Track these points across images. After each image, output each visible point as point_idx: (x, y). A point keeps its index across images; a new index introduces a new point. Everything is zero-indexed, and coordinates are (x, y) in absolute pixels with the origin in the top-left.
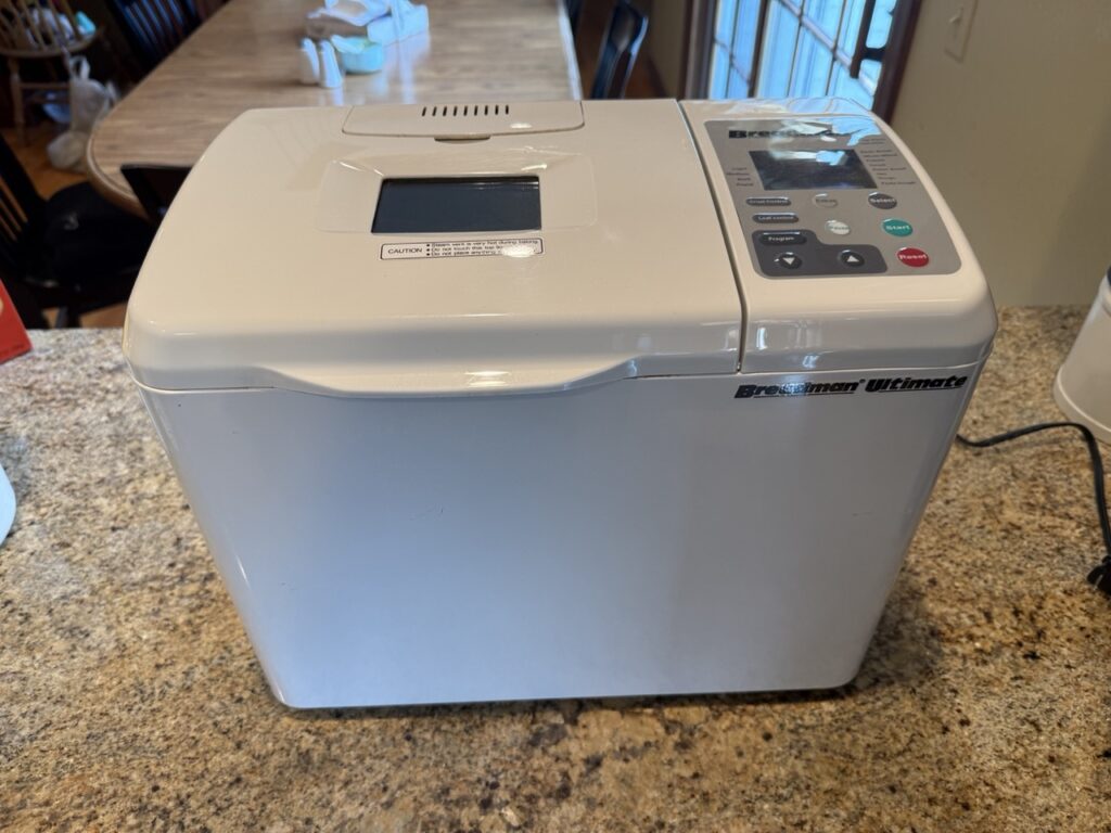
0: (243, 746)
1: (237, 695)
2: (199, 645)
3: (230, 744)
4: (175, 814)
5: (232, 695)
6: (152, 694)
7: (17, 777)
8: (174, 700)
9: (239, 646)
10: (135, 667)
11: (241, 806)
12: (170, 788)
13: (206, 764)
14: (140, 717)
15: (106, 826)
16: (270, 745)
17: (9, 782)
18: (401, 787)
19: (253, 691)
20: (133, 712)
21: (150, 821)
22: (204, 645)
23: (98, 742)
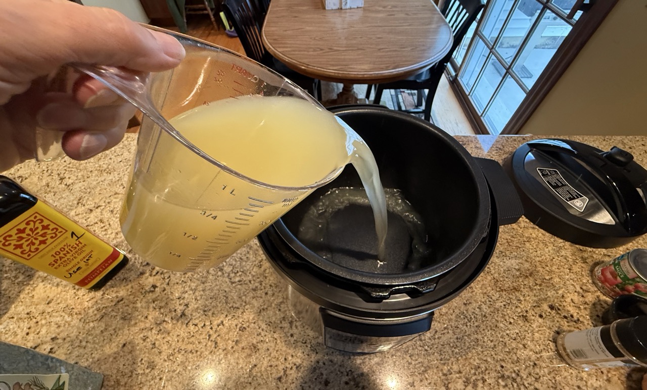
0: (526, 346)
1: (508, 320)
2: (476, 294)
3: (521, 346)
4: (518, 379)
5: (506, 320)
6: (471, 318)
7: (439, 358)
8: (483, 322)
9: (493, 296)
10: (456, 305)
11: (545, 378)
12: (508, 367)
13: (516, 355)
14: (473, 330)
15: (492, 385)
16: (538, 346)
17: (437, 360)
18: (608, 372)
19: (513, 319)
20: (469, 327)
21: (510, 383)
22: (478, 294)
23: (463, 341)
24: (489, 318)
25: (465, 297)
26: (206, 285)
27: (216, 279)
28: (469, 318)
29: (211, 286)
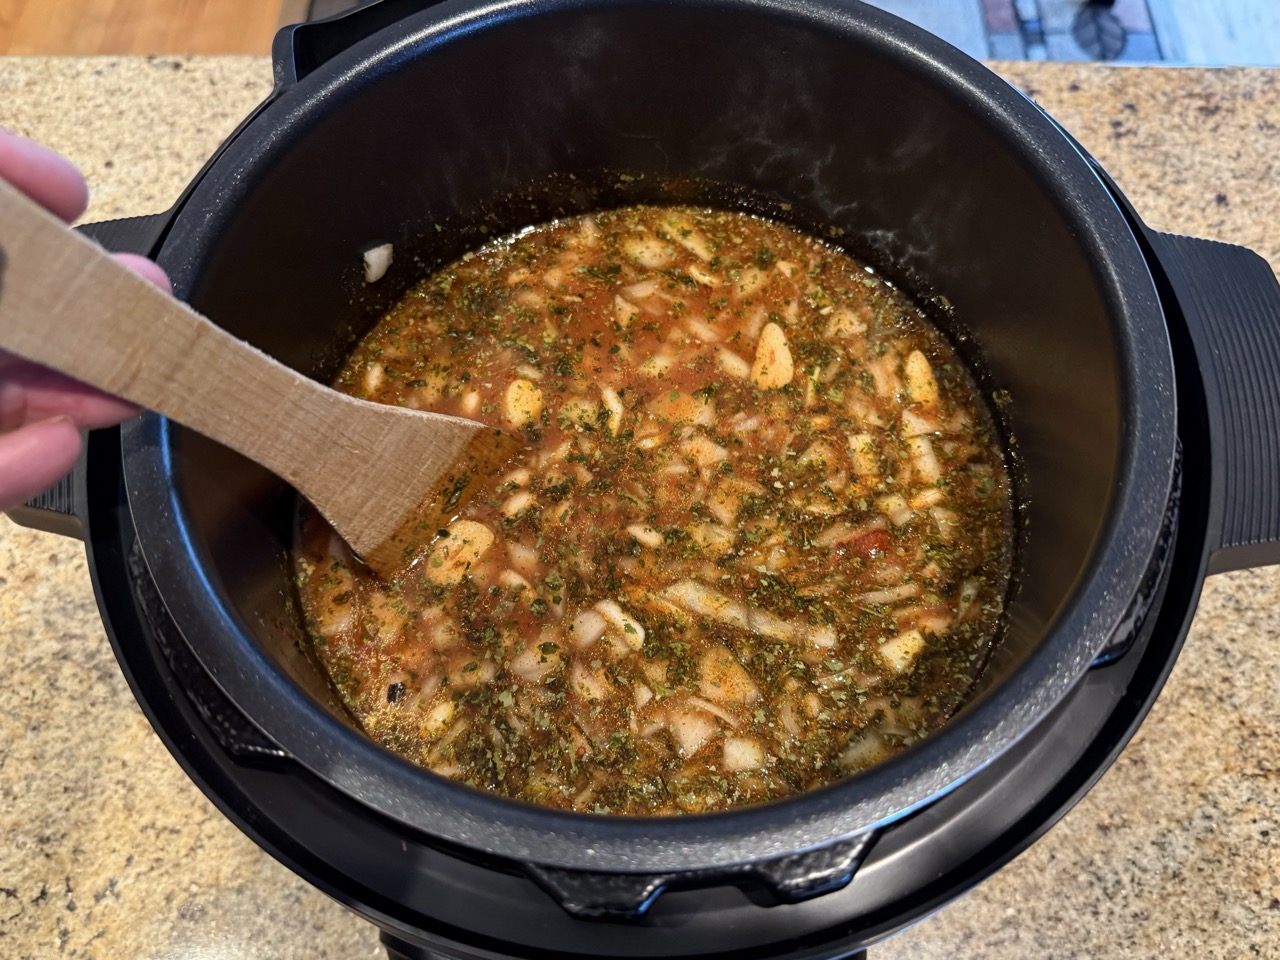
24: (1193, 882)
25: (1109, 799)
26: (44, 735)
27: (85, 713)
28: (1109, 885)
29: (66, 740)
